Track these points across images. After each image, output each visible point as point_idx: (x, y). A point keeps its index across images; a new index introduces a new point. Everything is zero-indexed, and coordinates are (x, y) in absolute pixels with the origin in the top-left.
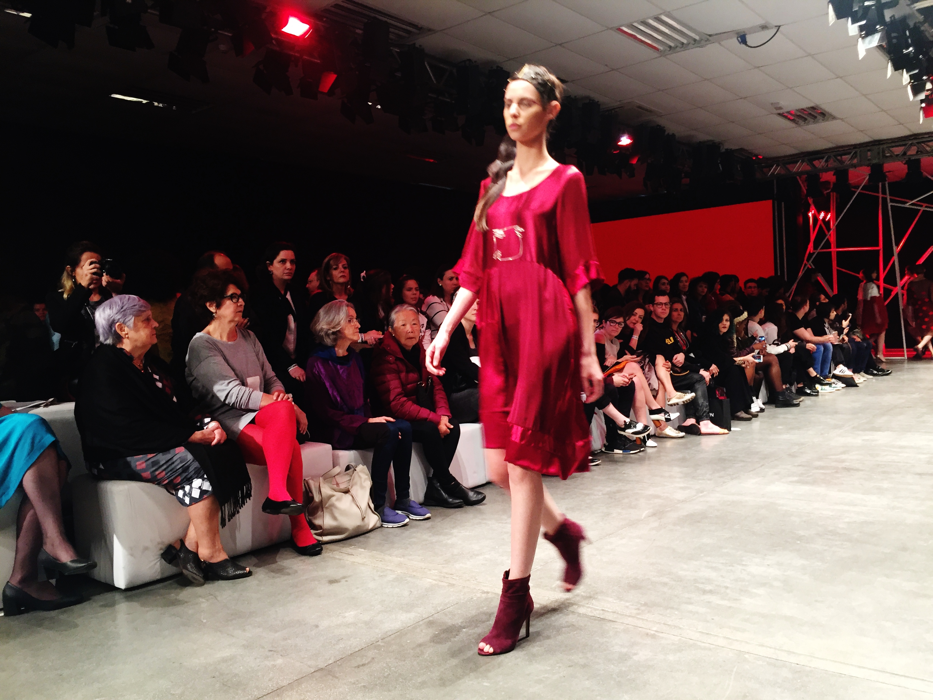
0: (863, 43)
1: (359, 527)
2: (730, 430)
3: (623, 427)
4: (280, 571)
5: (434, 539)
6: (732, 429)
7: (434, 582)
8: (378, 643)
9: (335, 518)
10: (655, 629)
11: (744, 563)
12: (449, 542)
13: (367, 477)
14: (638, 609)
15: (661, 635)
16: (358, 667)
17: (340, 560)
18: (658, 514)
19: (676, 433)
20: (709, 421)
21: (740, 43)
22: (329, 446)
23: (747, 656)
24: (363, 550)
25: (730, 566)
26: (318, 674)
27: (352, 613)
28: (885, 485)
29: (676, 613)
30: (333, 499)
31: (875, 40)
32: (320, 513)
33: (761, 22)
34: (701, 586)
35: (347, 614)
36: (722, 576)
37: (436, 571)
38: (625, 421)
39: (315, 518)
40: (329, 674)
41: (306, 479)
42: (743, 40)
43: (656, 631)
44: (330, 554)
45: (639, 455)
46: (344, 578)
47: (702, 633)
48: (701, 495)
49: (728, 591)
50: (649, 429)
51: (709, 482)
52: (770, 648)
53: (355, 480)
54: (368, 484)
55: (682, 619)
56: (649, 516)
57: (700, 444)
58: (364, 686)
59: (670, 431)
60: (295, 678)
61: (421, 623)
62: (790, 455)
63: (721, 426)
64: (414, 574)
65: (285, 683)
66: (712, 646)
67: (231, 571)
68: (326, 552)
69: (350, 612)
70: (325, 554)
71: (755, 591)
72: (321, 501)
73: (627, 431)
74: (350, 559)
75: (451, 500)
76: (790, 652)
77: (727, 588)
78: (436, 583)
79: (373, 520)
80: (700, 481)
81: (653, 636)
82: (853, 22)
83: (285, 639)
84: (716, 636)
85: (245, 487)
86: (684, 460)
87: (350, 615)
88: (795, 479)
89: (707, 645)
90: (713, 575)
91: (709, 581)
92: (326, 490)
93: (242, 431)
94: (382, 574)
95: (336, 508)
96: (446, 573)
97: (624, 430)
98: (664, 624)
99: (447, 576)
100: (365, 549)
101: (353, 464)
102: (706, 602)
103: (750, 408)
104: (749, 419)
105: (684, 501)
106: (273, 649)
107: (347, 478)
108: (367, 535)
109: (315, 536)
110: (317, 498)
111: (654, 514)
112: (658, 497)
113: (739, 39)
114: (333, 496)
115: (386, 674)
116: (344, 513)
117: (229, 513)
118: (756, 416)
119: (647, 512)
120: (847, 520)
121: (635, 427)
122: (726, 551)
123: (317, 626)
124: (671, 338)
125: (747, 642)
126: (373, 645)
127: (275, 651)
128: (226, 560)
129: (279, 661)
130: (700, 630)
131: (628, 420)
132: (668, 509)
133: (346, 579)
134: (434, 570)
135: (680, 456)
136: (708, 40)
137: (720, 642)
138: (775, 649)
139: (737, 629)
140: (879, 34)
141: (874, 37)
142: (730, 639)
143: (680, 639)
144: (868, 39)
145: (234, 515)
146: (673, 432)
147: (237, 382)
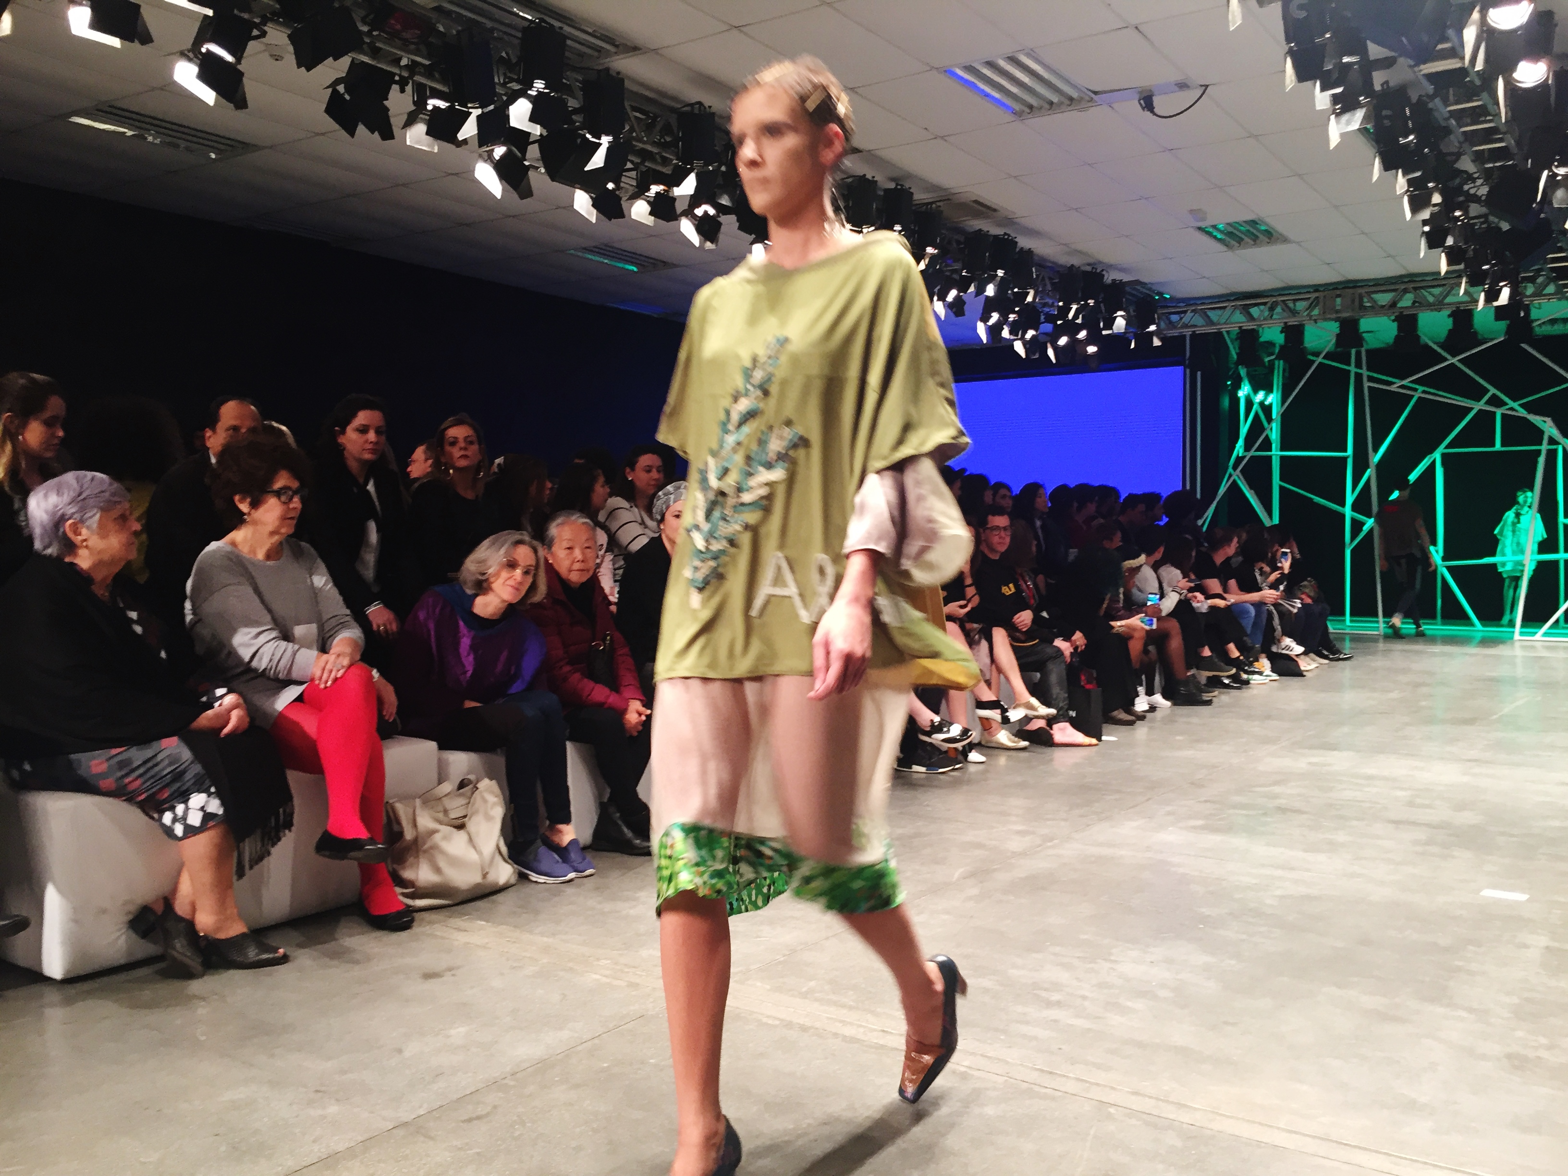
0: (1338, 123)
1: (478, 885)
2: (1099, 740)
3: (928, 729)
4: (340, 955)
5: (608, 907)
6: (1103, 738)
7: (605, 980)
8: (505, 1081)
9: (438, 870)
10: (966, 1063)
11: (1112, 958)
12: (632, 912)
13: (495, 799)
15: (976, 1073)
16: (470, 1120)
17: (443, 938)
18: (979, 874)
19: (1014, 742)
20: (1067, 725)
21: (1143, 109)
22: (432, 745)
23: (1112, 1110)
24: (484, 923)
25: (1090, 963)
26: (400, 1132)
27: (462, 1030)
28: (1341, 837)
29: (1002, 1037)
30: (437, 837)
31: (1356, 120)
32: (411, 860)
33: (1178, 77)
34: (1044, 994)
35: (453, 1032)
36: (1077, 979)
37: (609, 962)
38: (932, 721)
39: (404, 868)
40: (417, 1132)
41: (391, 801)
42: (1148, 103)
43: (968, 1067)
44: (427, 929)
45: (953, 776)
46: (450, 969)
47: (1042, 1071)
48: (1049, 844)
49: (1086, 1004)
50: (971, 735)
51: (1063, 823)
52: (1150, 1097)
53: (476, 806)
54: (498, 812)
55: (1010, 1047)
56: (964, 878)
57: (1052, 760)
58: (478, 1154)
59: (1003, 737)
60: (360, 1139)
61: (580, 1048)
62: (1192, 784)
63: (1087, 734)
64: (571, 965)
65: (341, 1147)
66: (1056, 1093)
67: (252, 954)
68: (420, 925)
69: (458, 1028)
70: (416, 929)
71: (1129, 1004)
72: (416, 841)
73: (935, 736)
74: (460, 938)
75: (638, 841)
76: (1181, 1106)
77: (1084, 998)
78: (608, 980)
79: (504, 872)
80: (1048, 823)
81: (964, 1076)
82: (1323, 89)
83: (343, 1072)
84: (1063, 1076)
85: (282, 810)
86: (1025, 786)
87: (459, 1032)
88: (1200, 822)
89: (1049, 1091)
90: (1064, 976)
91: (1056, 986)
92: (425, 821)
93: (281, 713)
94: (515, 965)
95: (443, 853)
96: (626, 965)
97: (929, 734)
98: (982, 1055)
99: (626, 970)
100: (487, 921)
101: (472, 777)
102: (1051, 1021)
103: (1133, 705)
104: (1131, 723)
105: (1023, 854)
106: (323, 1089)
107: (462, 801)
108: (494, 897)
109: (401, 898)
110: (409, 835)
111: (972, 875)
112: (980, 846)
113: (1142, 102)
114: (435, 832)
115: (517, 1133)
116: (455, 862)
117: (251, 854)
118: (1141, 717)
119: (961, 870)
120: (1278, 892)
121: (948, 731)
122: (1085, 937)
123: (400, 1051)
124: (1011, 585)
125: (1113, 1088)
126: (495, 1085)
127: (324, 1092)
128: (243, 935)
129: (333, 1109)
130: (1038, 1067)
131: (937, 719)
132: (995, 867)
133: (452, 972)
134: (604, 959)
135: (1019, 779)
136: (1091, 100)
137: (1070, 1086)
138: (1158, 1099)
139: (1098, 1066)
140: (1364, 110)
141: (1354, 115)
142: (1086, 1082)
143: (1006, 1081)
144: (1345, 117)
145: (261, 859)
146: (1010, 740)
147: (274, 634)
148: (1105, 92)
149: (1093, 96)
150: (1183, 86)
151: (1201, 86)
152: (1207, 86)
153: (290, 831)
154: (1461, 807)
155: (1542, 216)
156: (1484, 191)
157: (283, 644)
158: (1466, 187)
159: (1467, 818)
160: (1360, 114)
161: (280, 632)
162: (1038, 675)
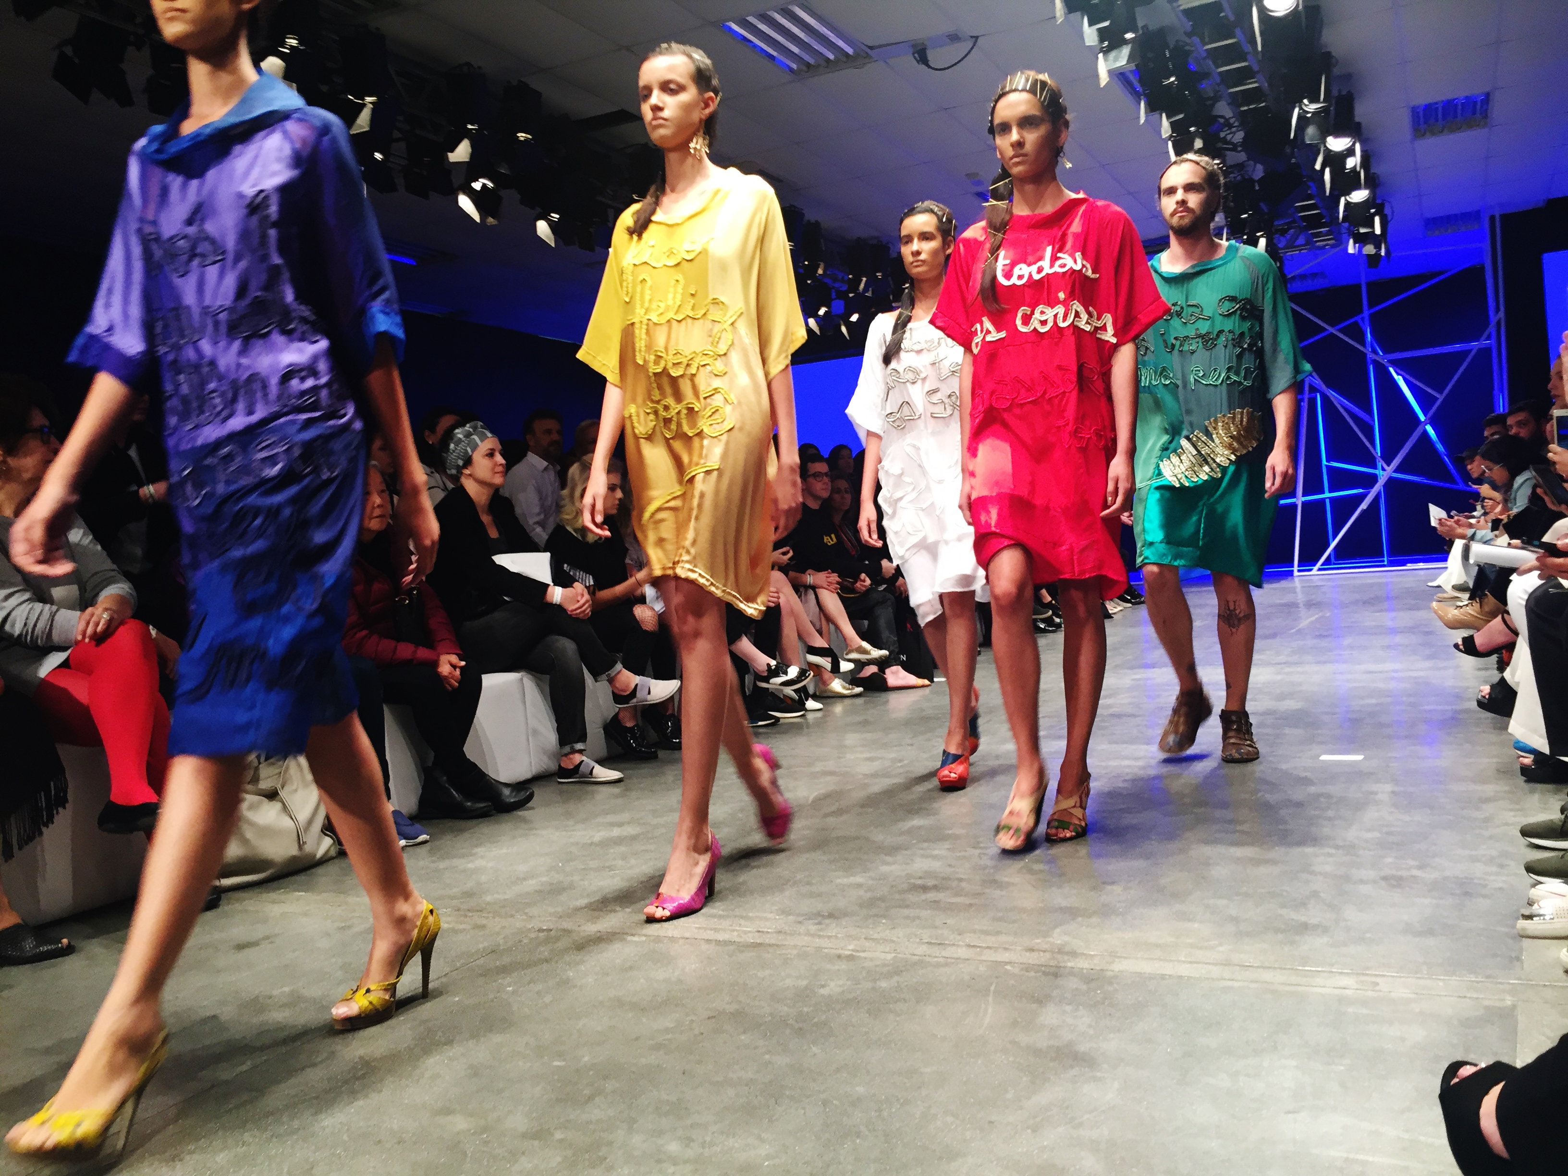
0: (1106, 60)
1: (294, 859)
2: (932, 681)
3: (766, 674)
5: (442, 865)
10: (851, 947)
11: (982, 845)
12: (470, 866)
14: (820, 923)
15: (862, 955)
17: (257, 912)
18: (834, 795)
19: (849, 689)
20: (899, 667)
21: (918, 62)
23: (1008, 967)
24: (303, 893)
29: (884, 921)
31: (1121, 58)
33: (949, 29)
34: (919, 882)
36: (950, 866)
38: (768, 665)
42: (922, 55)
43: (852, 950)
46: (266, 938)
47: (931, 944)
48: (899, 764)
49: (964, 884)
51: (910, 748)
52: (1044, 951)
53: (287, 775)
55: (894, 928)
57: (887, 701)
59: (837, 685)
63: (919, 675)
66: (949, 960)
68: (226, 905)
73: (772, 681)
74: (276, 909)
75: (469, 804)
76: (1076, 955)
77: (961, 880)
78: (451, 926)
79: (321, 844)
81: (851, 958)
84: (954, 945)
85: (52, 784)
86: (865, 723)
89: (941, 960)
93: (43, 681)
95: (251, 824)
97: (766, 680)
98: (866, 939)
102: (930, 902)
108: (313, 870)
113: (916, 55)
116: (267, 831)
117: (19, 833)
119: (815, 792)
121: (786, 673)
124: (833, 536)
130: (926, 941)
131: (773, 663)
133: (270, 940)
135: (860, 718)
136: (868, 56)
137: (962, 952)
138: (1052, 952)
139: (986, 933)
140: (1130, 46)
141: (1121, 51)
142: (979, 947)
143: (895, 957)
144: (1113, 54)
145: (30, 839)
146: (844, 688)
147: (27, 596)
148: (880, 46)
149: (868, 51)
150: (954, 38)
151: (972, 37)
152: (977, 38)
153: (64, 808)
154: (1281, 697)
155: (1293, 161)
156: (1239, 137)
157: (38, 606)
158: (1222, 135)
159: (1290, 705)
160: (1126, 51)
161: (34, 594)
162: (866, 622)
